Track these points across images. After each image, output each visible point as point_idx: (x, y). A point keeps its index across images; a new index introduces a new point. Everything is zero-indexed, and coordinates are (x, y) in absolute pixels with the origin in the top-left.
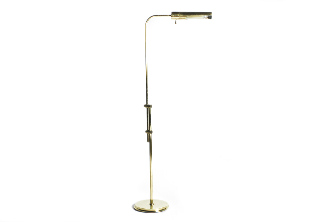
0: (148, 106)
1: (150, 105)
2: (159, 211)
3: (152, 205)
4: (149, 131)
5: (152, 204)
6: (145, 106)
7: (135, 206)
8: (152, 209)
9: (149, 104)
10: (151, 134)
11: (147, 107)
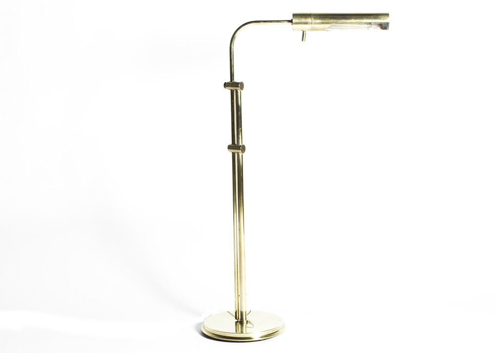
0: (234, 86)
1: (238, 83)
2: (262, 337)
3: (245, 324)
4: (236, 147)
5: (245, 322)
6: (226, 85)
7: (204, 327)
8: (244, 332)
9: (237, 79)
10: (240, 154)
11: (233, 88)
